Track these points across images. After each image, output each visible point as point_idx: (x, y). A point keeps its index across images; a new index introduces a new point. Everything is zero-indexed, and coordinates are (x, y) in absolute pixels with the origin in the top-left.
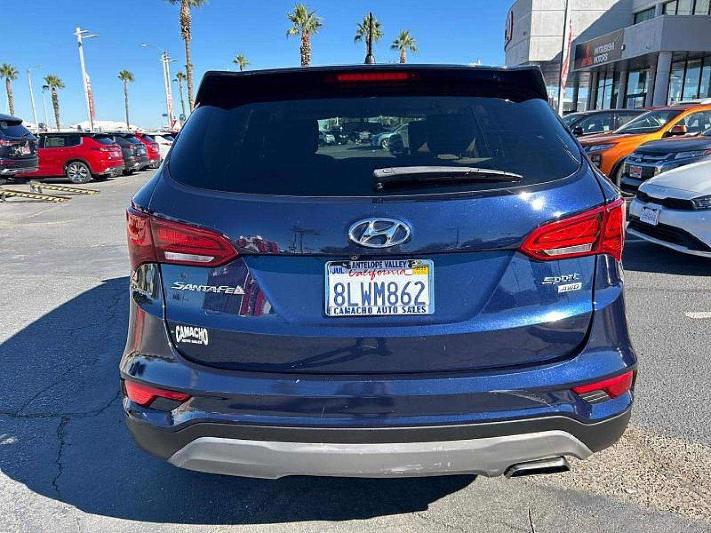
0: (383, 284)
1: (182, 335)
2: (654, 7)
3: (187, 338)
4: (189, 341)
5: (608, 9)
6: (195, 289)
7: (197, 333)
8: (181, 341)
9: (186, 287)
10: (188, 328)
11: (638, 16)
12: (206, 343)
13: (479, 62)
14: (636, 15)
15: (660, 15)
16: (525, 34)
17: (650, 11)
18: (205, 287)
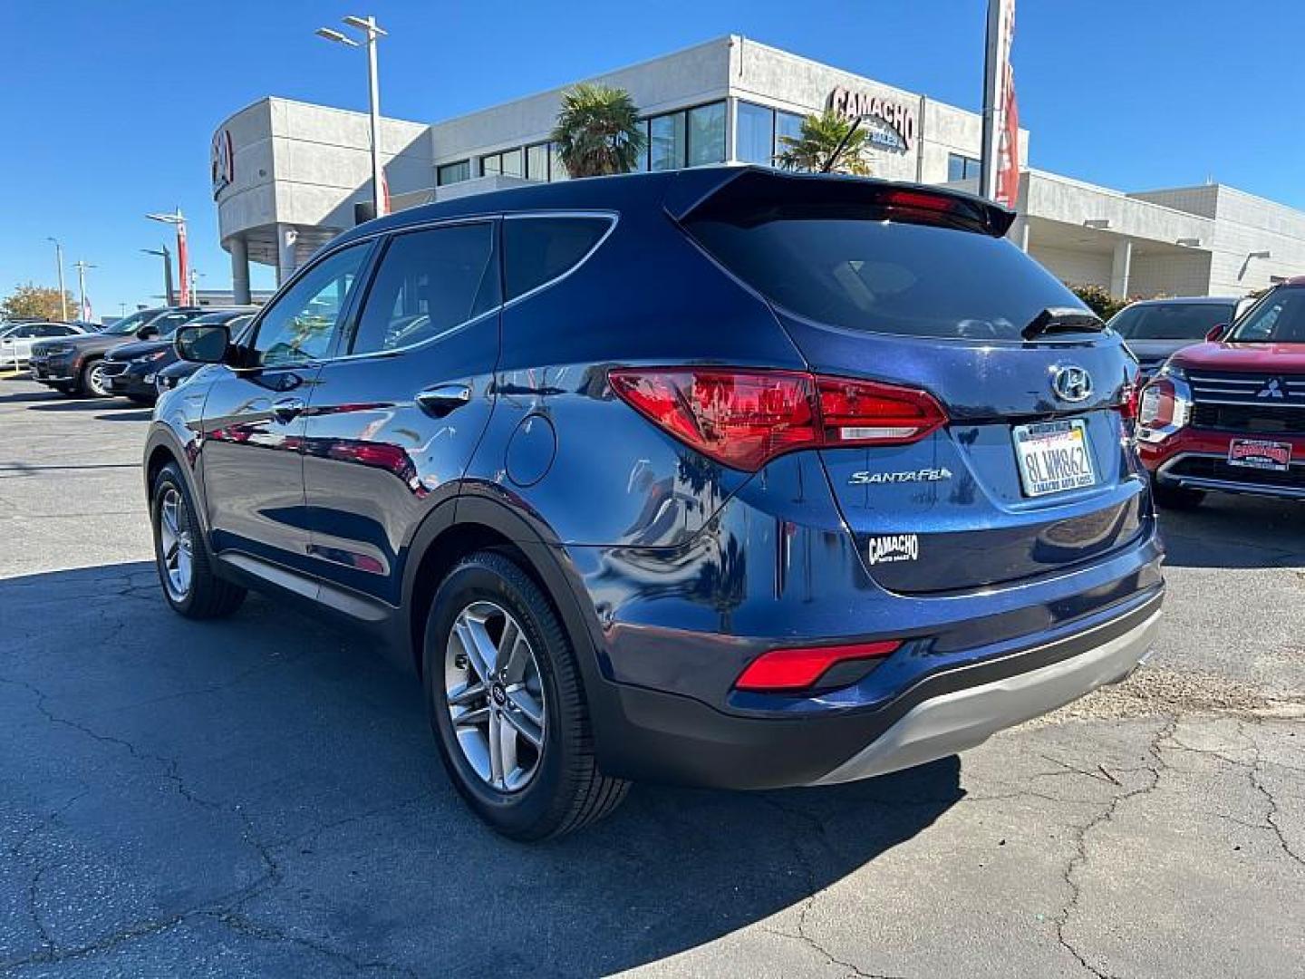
0: (1058, 452)
1: (880, 552)
2: (467, 161)
3: (888, 555)
4: (890, 559)
5: (397, 153)
6: (887, 480)
7: (903, 543)
8: (876, 562)
9: (873, 479)
10: (889, 538)
11: (443, 171)
12: (915, 557)
13: (179, 213)
14: (439, 169)
15: (476, 177)
16: (262, 173)
17: (460, 166)
18: (901, 475)
